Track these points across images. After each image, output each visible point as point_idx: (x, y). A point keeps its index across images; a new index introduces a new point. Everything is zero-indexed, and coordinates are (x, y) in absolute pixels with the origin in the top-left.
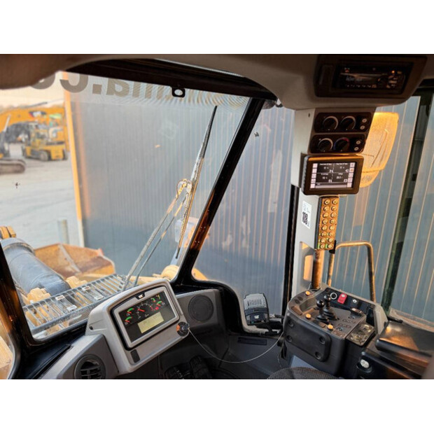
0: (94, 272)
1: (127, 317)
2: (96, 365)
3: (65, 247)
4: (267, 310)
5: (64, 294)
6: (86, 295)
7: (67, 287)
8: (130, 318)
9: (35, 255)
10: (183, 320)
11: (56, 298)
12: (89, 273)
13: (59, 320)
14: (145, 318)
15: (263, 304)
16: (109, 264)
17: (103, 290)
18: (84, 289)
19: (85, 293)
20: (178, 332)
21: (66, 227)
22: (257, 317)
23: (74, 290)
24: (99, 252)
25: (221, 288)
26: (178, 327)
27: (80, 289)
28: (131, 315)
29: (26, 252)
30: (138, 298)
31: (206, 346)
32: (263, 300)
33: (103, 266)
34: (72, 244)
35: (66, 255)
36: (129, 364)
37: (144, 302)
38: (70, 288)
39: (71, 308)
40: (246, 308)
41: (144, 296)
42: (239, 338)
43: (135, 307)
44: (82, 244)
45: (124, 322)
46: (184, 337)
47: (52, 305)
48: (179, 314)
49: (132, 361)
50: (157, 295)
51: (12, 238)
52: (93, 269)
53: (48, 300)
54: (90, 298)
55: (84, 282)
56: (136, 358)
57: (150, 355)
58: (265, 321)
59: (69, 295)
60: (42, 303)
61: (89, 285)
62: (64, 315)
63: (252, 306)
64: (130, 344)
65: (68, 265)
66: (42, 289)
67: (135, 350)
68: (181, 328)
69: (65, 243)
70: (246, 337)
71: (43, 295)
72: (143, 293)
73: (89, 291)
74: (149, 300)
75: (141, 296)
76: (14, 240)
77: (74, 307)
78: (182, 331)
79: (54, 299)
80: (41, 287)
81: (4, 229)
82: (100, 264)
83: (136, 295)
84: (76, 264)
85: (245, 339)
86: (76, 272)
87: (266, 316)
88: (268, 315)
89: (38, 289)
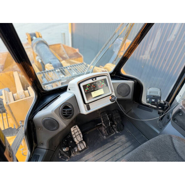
0: (74, 59)
1: (87, 88)
2: (70, 108)
3: (63, 46)
4: (160, 98)
5: (59, 69)
6: (69, 71)
7: (62, 65)
8: (88, 89)
9: (49, 47)
10: (114, 94)
11: (56, 70)
12: (72, 59)
13: (56, 81)
14: (95, 90)
15: (159, 95)
16: (81, 57)
17: (77, 70)
18: (68, 68)
19: (69, 70)
20: (110, 100)
21: (64, 36)
22: (153, 100)
23: (64, 68)
24: (77, 50)
25: (135, 81)
26: (111, 97)
27: (66, 67)
28: (88, 88)
29: (45, 45)
30: (93, 80)
31: (121, 105)
32: (159, 92)
33: (78, 57)
34: (67, 45)
35: (64, 49)
36: (85, 111)
37: (95, 82)
38: (62, 66)
39: (62, 76)
40: (148, 94)
41: (96, 79)
42: (138, 106)
43: (91, 84)
44: (70, 46)
45: (85, 90)
46: (112, 103)
47: (54, 73)
48: (112, 91)
49: (87, 109)
50: (103, 80)
51: (40, 38)
52: (74, 58)
53: (52, 70)
54: (71, 73)
55: (69, 65)
56: (89, 108)
57: (95, 108)
58: (157, 103)
59: (62, 70)
60: (50, 71)
61: (71, 66)
62: (59, 79)
63: (152, 94)
64: (86, 102)
65: (64, 54)
66: (51, 65)
67: (89, 105)
68: (112, 98)
69: (63, 44)
70: (142, 106)
71: (51, 67)
72: (95, 77)
73: (70, 69)
74: (98, 81)
75: (94, 79)
76: (41, 39)
77: (63, 76)
78: (112, 100)
79: (55, 70)
80: (51, 63)
81: (37, 33)
82: (77, 55)
83: (92, 78)
84: (68, 54)
85: (141, 107)
86: (67, 58)
87: (159, 101)
88: (160, 100)
89: (49, 64)
